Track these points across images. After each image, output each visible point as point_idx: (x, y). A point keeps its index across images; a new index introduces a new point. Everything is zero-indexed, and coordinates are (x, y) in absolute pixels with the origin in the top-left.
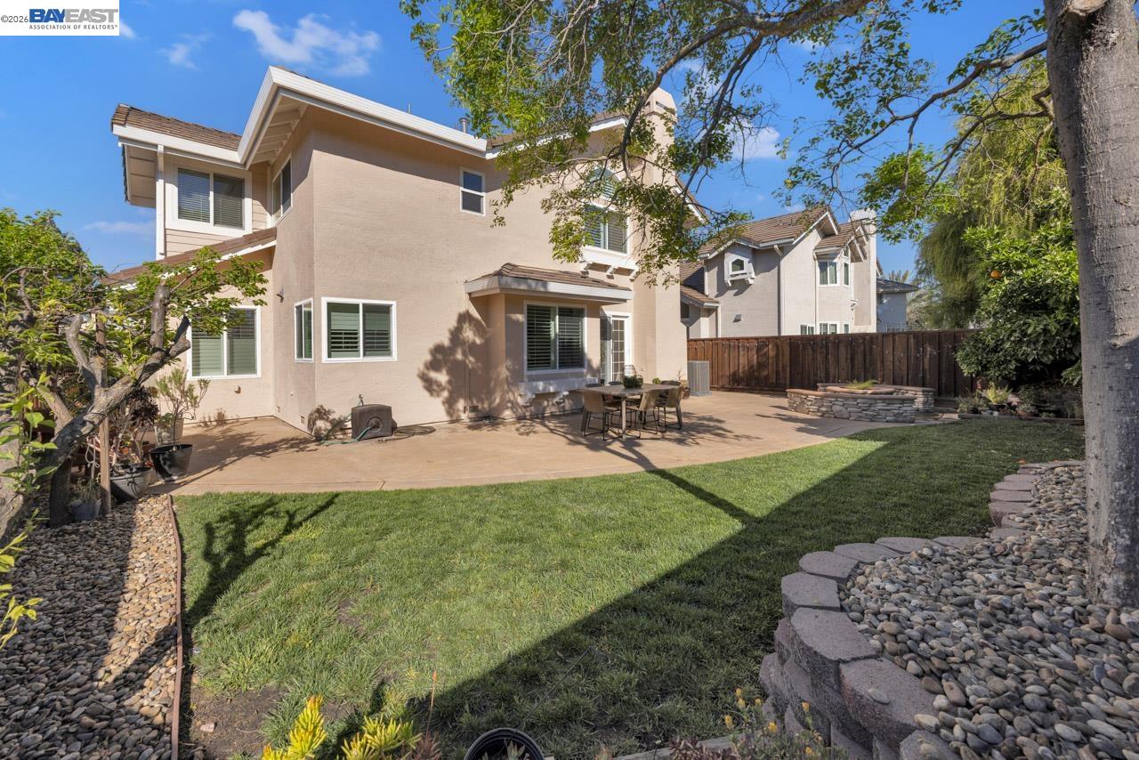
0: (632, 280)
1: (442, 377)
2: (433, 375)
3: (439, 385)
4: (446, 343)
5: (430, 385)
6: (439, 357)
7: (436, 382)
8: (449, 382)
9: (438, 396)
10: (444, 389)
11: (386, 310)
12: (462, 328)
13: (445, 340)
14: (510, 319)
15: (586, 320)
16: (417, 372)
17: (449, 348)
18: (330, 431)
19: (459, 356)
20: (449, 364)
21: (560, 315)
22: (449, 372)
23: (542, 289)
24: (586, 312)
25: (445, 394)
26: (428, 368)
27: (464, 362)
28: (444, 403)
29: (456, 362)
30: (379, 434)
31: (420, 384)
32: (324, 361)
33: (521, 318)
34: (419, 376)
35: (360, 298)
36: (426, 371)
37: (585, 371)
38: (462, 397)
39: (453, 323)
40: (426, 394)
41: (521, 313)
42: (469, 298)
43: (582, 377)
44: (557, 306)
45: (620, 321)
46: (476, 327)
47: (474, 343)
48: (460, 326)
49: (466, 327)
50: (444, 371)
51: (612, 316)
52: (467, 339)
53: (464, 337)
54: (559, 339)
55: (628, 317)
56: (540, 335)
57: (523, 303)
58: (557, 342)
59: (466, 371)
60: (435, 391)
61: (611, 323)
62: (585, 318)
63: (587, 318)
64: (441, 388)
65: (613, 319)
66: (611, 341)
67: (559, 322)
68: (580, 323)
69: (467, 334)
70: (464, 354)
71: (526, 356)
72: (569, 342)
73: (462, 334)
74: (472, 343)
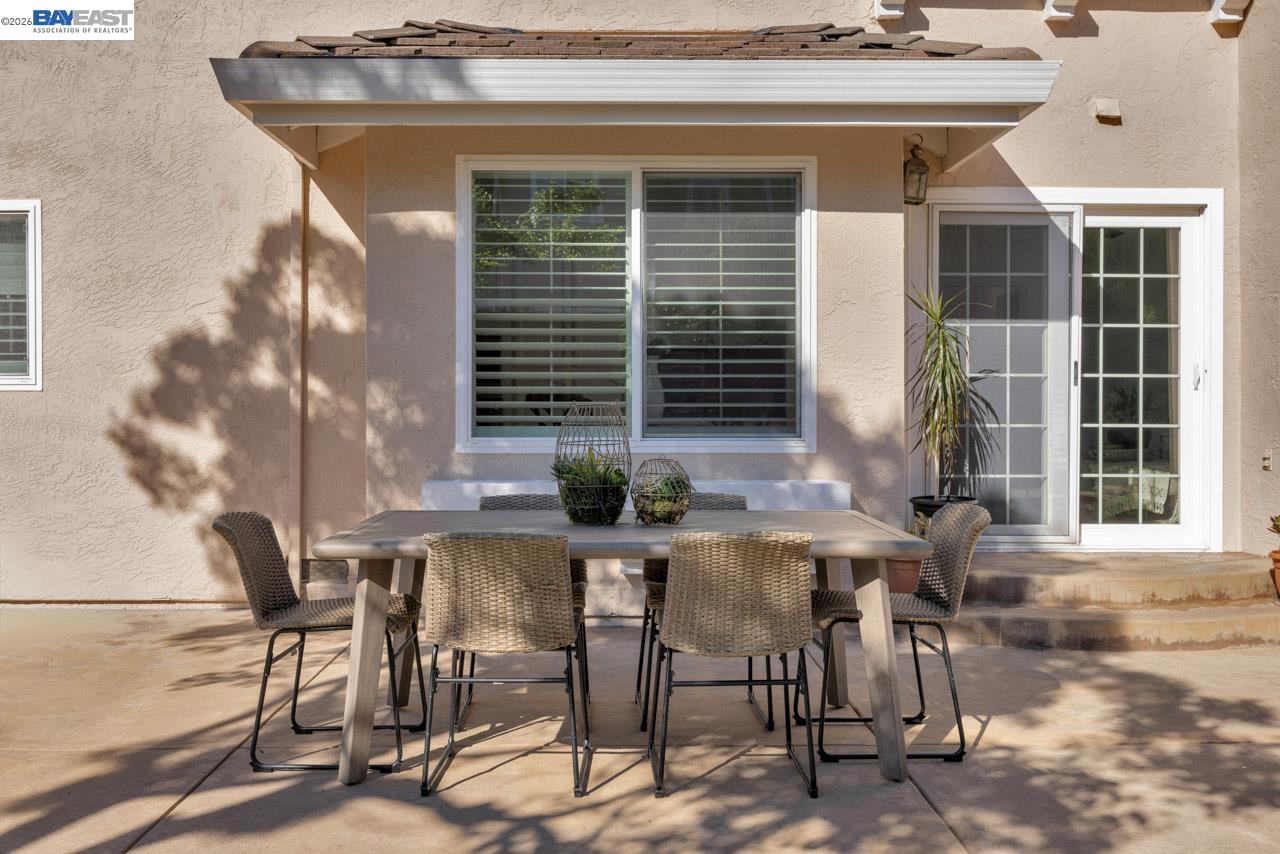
0: (1226, 29)
2: (163, 434)
3: (187, 471)
4: (217, 328)
6: (187, 373)
7: (174, 458)
8: (226, 464)
9: (182, 506)
10: (202, 486)
12: (277, 274)
13: (212, 320)
15: (809, 222)
16: (106, 423)
17: (225, 345)
19: (264, 373)
20: (225, 401)
21: (649, 208)
22: (227, 428)
23: (442, 92)
24: (810, 187)
25: (210, 503)
26: (145, 413)
27: (279, 394)
28: (202, 533)
29: (255, 393)
31: (118, 463)
33: (448, 224)
34: (113, 435)
36: (138, 422)
37: (795, 447)
39: (243, 260)
40: (139, 497)
41: (446, 204)
42: (306, 174)
43: (783, 478)
44: (633, 168)
45: (1148, 231)
46: (331, 266)
47: (327, 329)
48: (267, 268)
49: (291, 269)
50: (206, 424)
51: (1090, 209)
52: (295, 315)
53: (284, 307)
54: (652, 310)
55: (1198, 210)
56: (563, 294)
57: (452, 165)
58: (636, 322)
59: (295, 429)
60: (172, 489)
61: (1078, 240)
62: (807, 211)
63: (815, 213)
64: (193, 481)
65: (1093, 221)
66: (1077, 321)
67: (649, 237)
68: (791, 238)
69: (294, 297)
70: (283, 367)
71: (463, 377)
72: (729, 325)
73: (275, 295)
74: (318, 328)
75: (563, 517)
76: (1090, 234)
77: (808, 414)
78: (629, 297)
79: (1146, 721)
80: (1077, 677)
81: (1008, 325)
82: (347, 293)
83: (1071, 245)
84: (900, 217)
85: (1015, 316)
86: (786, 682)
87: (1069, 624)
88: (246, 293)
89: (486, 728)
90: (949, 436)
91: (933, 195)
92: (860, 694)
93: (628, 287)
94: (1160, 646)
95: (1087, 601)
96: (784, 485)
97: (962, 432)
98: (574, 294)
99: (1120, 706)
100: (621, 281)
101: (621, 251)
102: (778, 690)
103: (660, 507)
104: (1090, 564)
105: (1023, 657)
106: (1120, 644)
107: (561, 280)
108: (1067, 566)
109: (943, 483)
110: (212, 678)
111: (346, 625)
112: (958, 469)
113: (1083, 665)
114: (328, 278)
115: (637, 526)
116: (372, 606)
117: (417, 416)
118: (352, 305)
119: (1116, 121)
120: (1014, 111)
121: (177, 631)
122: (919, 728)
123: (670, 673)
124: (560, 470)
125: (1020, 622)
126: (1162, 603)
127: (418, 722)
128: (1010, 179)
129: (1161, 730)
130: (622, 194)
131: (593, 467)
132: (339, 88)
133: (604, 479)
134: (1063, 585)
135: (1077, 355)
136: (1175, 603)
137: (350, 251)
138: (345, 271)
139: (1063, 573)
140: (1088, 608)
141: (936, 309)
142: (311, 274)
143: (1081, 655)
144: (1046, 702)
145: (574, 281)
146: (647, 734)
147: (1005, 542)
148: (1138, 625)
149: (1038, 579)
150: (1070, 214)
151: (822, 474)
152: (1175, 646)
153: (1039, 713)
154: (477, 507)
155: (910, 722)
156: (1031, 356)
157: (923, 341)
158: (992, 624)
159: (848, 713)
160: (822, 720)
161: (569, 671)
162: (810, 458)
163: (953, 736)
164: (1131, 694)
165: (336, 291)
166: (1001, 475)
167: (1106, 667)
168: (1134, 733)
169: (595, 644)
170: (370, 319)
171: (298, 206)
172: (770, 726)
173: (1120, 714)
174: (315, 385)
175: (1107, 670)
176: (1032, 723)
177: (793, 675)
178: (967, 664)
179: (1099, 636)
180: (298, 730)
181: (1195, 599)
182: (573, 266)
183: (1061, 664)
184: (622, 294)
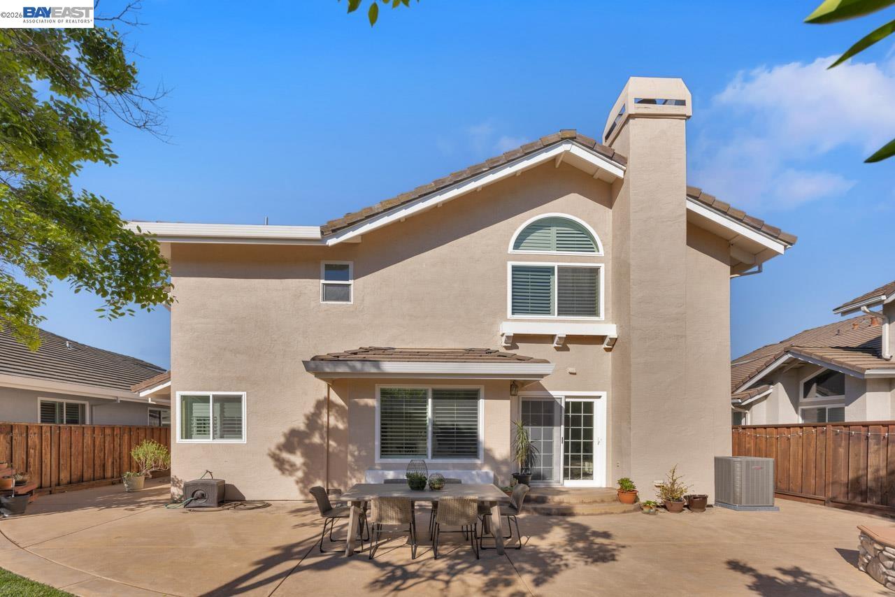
0: (607, 350)
1: (297, 459)
2: (285, 455)
3: (292, 465)
4: (302, 427)
5: (281, 464)
6: (294, 439)
7: (289, 462)
8: (304, 464)
9: (291, 475)
10: (297, 470)
11: (238, 399)
12: (321, 413)
13: (301, 425)
14: (357, 404)
15: (482, 403)
16: (267, 451)
17: (305, 432)
18: (182, 496)
19: (316, 439)
20: (304, 447)
21: (434, 398)
22: (304, 455)
23: (373, 370)
24: (482, 393)
25: (300, 474)
26: (280, 449)
27: (321, 445)
28: (297, 482)
29: (313, 445)
30: (203, 505)
31: (271, 463)
32: (177, 442)
33: (373, 402)
34: (269, 455)
35: (210, 390)
36: (278, 452)
38: (319, 479)
39: (310, 409)
40: (277, 472)
41: (373, 397)
42: (329, 386)
43: (474, 470)
44: (429, 388)
45: (584, 403)
46: (337, 411)
47: (336, 428)
48: (318, 412)
49: (325, 411)
50: (298, 453)
51: (567, 397)
52: (325, 424)
53: (323, 422)
54: (434, 425)
55: (600, 397)
56: (407, 420)
57: (374, 386)
58: (430, 429)
59: (325, 455)
60: (288, 470)
61: (563, 405)
62: (481, 400)
63: (483, 400)
64: (295, 468)
65: (568, 400)
66: (563, 427)
67: (434, 406)
68: (477, 406)
69: (325, 419)
70: (322, 437)
71: (377, 443)
72: (457, 429)
73: (320, 419)
74: (333, 428)
75: (407, 487)
76: (567, 404)
77: (481, 453)
78: (427, 422)
79: (575, 538)
80: (557, 524)
81: (542, 428)
82: (342, 418)
83: (561, 407)
84: (509, 401)
85: (544, 425)
86: (471, 531)
87: (558, 509)
88: (310, 418)
89: (386, 540)
90: (524, 457)
91: (520, 393)
92: (493, 529)
93: (427, 418)
94: (583, 515)
95: (563, 502)
96: (474, 472)
97: (528, 456)
98: (410, 420)
99: (568, 533)
100: (425, 417)
101: (425, 409)
102: (469, 533)
103: (436, 486)
104: (566, 492)
105: (544, 518)
106: (572, 514)
107: (406, 417)
108: (559, 492)
109: (522, 469)
110: (304, 525)
111: (348, 516)
112: (527, 465)
113: (561, 521)
114: (336, 414)
115: (430, 491)
116: (355, 512)
117: (364, 453)
118: (343, 422)
119: (575, 374)
120: (542, 376)
121: (290, 510)
122: (509, 540)
123: (439, 529)
124: (408, 475)
125: (543, 509)
126: (585, 503)
127: (367, 538)
128: (543, 389)
129: (578, 541)
130: (425, 394)
131: (417, 476)
132: (342, 369)
133: (420, 479)
134: (557, 498)
135: (563, 435)
136: (589, 503)
137: (342, 407)
138: (341, 412)
139: (557, 495)
140: (563, 505)
141: (520, 424)
142: (330, 413)
143: (560, 518)
144: (548, 532)
145: (410, 417)
146: (432, 542)
147: (541, 485)
148: (578, 509)
149: (550, 497)
150: (561, 398)
151: (486, 469)
152: (588, 515)
153: (546, 535)
154: (383, 482)
155: (508, 538)
156: (550, 436)
157: (516, 433)
158: (535, 510)
159: (490, 535)
160: (481, 538)
161: (410, 529)
162: (482, 465)
163: (518, 543)
164: (572, 530)
165: (339, 418)
166: (540, 467)
167: (568, 522)
168: (571, 541)
169: (417, 514)
170: (349, 426)
171: (326, 395)
172: (467, 539)
173: (568, 536)
174: (332, 443)
175: (568, 523)
176: (543, 538)
177: (473, 530)
178: (527, 521)
179: (566, 512)
180: (332, 541)
181: (595, 502)
182: (410, 413)
183: (555, 520)
184: (426, 421)
